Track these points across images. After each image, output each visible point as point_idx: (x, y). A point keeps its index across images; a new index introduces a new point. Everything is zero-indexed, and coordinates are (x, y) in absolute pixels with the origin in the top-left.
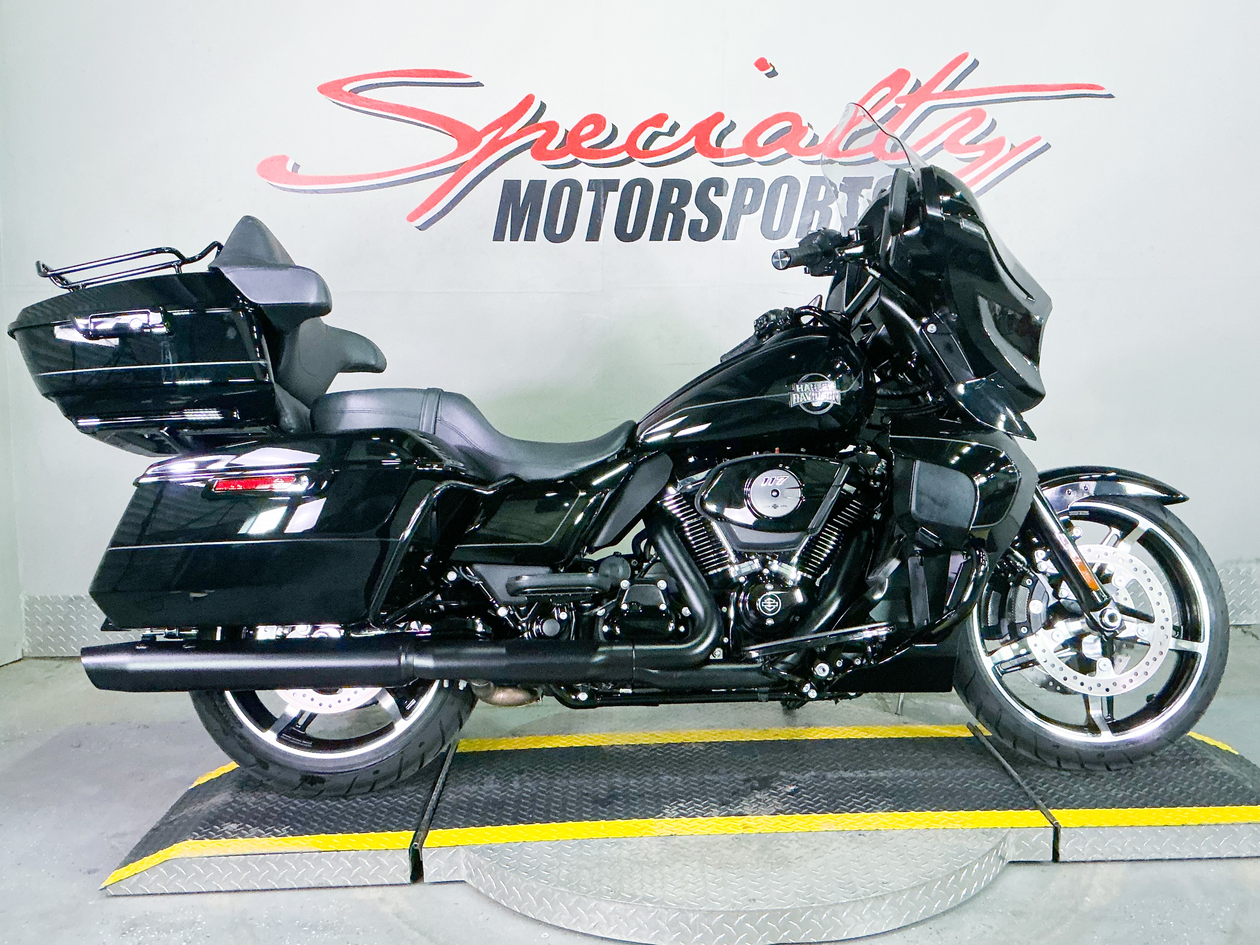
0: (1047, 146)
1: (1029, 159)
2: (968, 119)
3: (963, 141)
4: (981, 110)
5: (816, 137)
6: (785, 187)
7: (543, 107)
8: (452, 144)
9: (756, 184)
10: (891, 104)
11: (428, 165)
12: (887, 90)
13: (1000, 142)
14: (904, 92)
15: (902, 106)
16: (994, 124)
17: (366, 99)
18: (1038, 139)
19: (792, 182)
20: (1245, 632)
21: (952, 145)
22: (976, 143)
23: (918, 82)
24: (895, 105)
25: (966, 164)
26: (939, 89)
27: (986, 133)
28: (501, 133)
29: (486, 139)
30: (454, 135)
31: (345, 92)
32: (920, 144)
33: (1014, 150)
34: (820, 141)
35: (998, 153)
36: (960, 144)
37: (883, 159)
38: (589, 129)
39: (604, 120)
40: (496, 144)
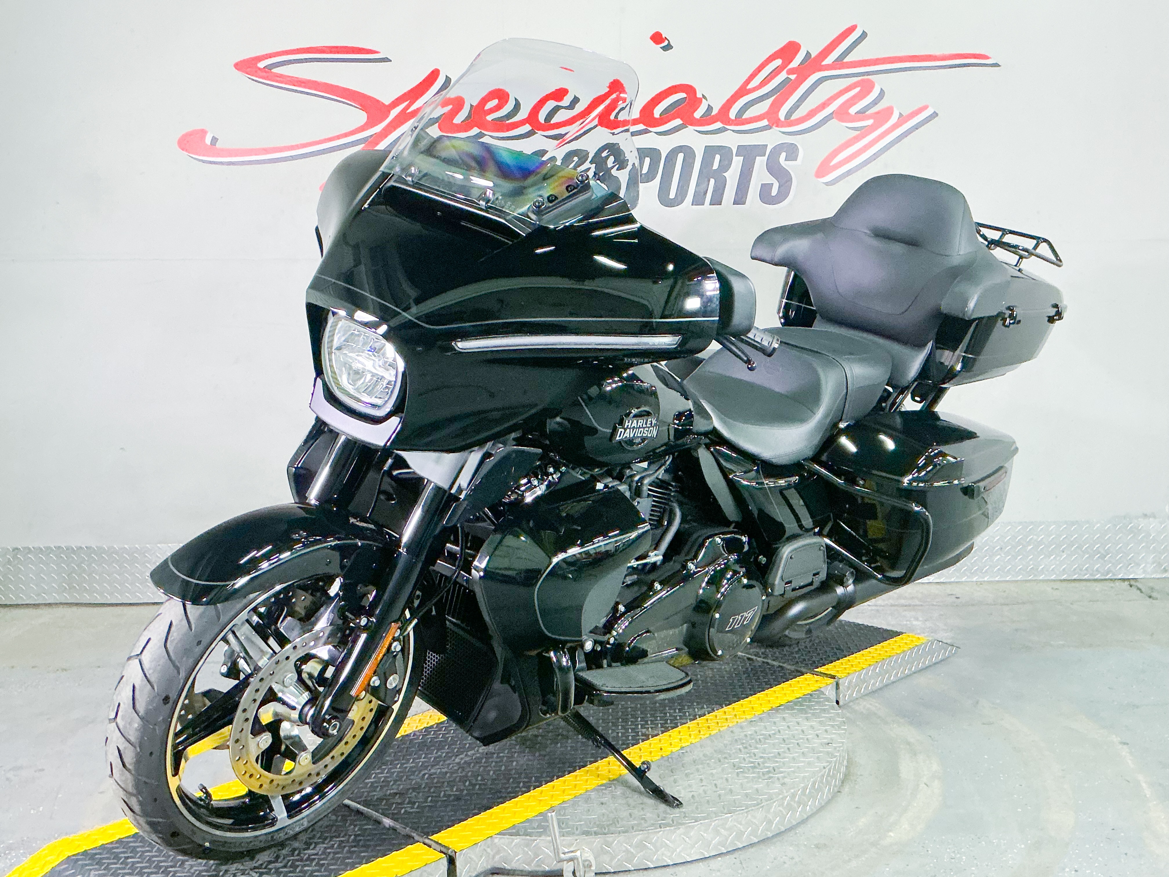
0: (935, 115)
1: (916, 127)
2: (858, 89)
3: (853, 110)
4: (869, 80)
5: (710, 108)
6: (681, 156)
7: (448, 80)
8: (362, 117)
9: (653, 154)
10: (783, 75)
11: (339, 138)
12: (778, 62)
13: (888, 112)
14: (795, 63)
15: (793, 77)
16: (882, 93)
17: (281, 76)
18: (925, 108)
19: (688, 151)
20: (1131, 586)
21: (842, 114)
22: (865, 112)
23: (808, 54)
24: (786, 76)
25: (856, 133)
26: (829, 60)
27: (875, 102)
28: (408, 107)
29: (394, 112)
30: (364, 108)
31: (260, 69)
32: (811, 114)
33: (903, 119)
34: (715, 112)
35: (886, 122)
36: (849, 113)
37: (777, 126)
38: (493, 102)
39: (507, 94)
40: (404, 117)
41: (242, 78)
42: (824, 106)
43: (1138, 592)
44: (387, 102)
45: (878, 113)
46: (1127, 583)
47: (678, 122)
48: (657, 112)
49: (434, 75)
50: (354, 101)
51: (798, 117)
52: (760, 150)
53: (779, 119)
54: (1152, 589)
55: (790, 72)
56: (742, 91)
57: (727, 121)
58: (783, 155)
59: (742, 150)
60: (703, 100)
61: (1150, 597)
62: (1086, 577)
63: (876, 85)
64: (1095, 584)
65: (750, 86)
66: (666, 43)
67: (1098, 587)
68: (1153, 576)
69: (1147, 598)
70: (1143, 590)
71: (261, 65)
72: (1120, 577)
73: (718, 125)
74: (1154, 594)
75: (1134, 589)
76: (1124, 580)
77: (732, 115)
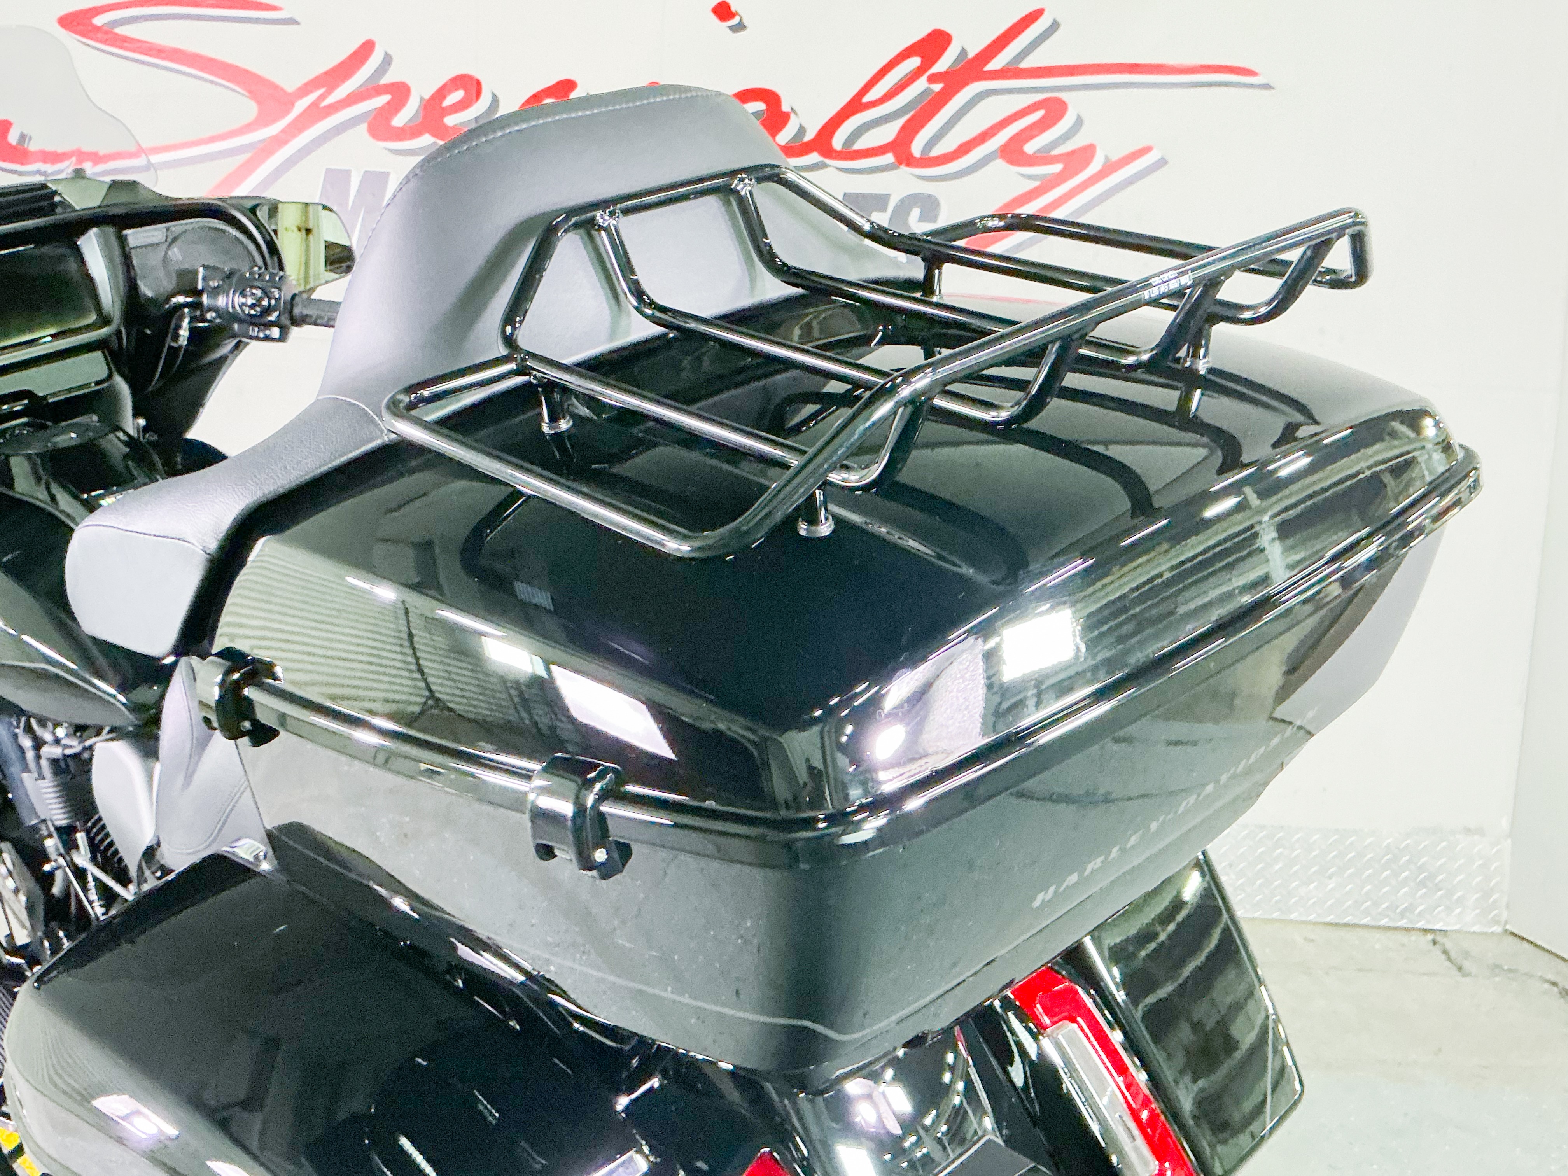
0: (1162, 162)
1: (1132, 180)
2: (1039, 114)
3: (1030, 148)
4: (1058, 100)
5: (802, 130)
7: (388, 60)
8: (249, 109)
10: (921, 84)
11: (212, 139)
12: (915, 62)
13: (1087, 153)
15: (937, 87)
16: (1079, 123)
17: (127, 40)
18: (1145, 151)
20: (1435, 943)
21: (1012, 151)
22: (1049, 152)
23: (963, 52)
24: (926, 86)
25: (1032, 184)
26: (995, 64)
27: (1066, 137)
28: (322, 97)
29: (302, 105)
30: (253, 95)
31: (96, 28)
32: (964, 149)
33: (1109, 168)
34: (809, 136)
35: (1081, 170)
36: (1025, 152)
37: (908, 165)
38: (456, 96)
39: (478, 83)
40: (316, 113)
42: (983, 138)
43: (1443, 957)
44: (290, 89)
45: (1069, 154)
46: (1430, 937)
49: (367, 48)
50: (235, 82)
51: (943, 152)
52: (879, 201)
53: (912, 155)
54: (1467, 954)
56: (855, 106)
57: (828, 152)
58: (915, 214)
59: (850, 201)
60: (792, 116)
61: (1460, 969)
62: (1365, 921)
63: (1070, 107)
64: (1377, 935)
65: (866, 99)
66: (735, 21)
67: (1378, 940)
68: (1476, 928)
69: (1455, 972)
70: (1453, 954)
71: (99, 21)
72: (1419, 925)
73: (814, 157)
74: (1467, 965)
75: (1437, 951)
76: (1426, 931)
77: (838, 142)
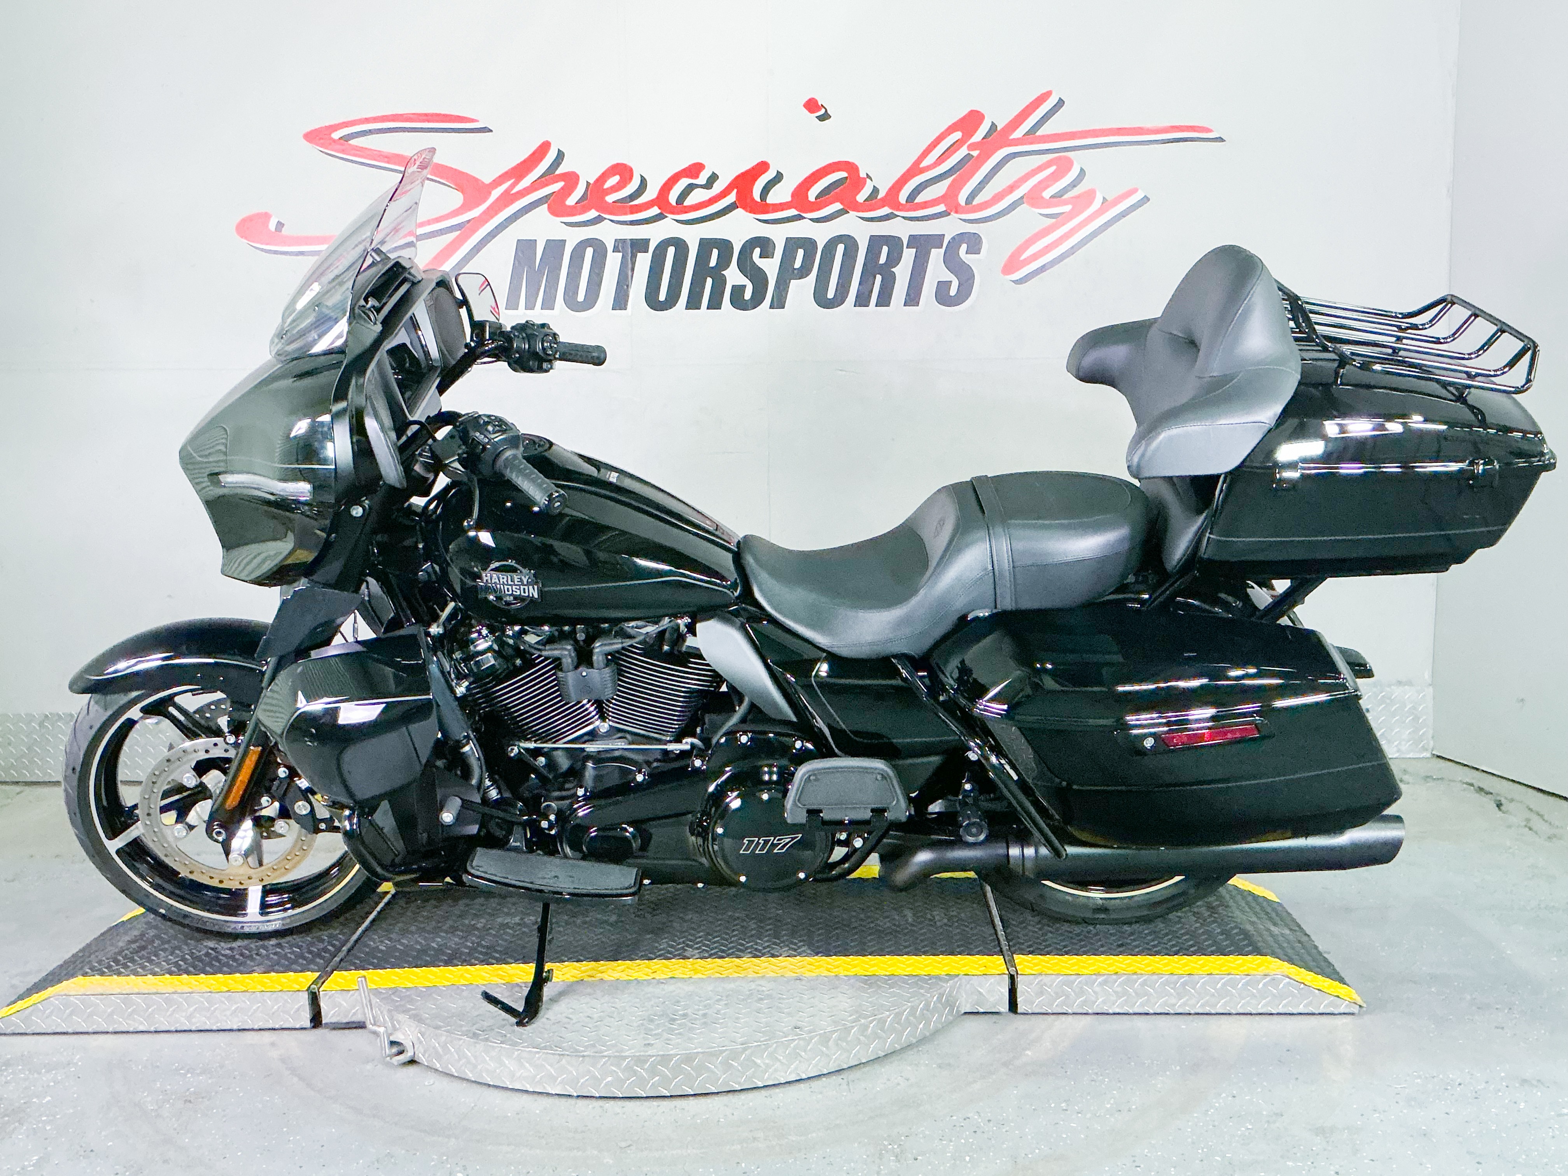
1: (1125, 213)
2: (1053, 169)
4: (1067, 158)
11: (430, 222)
14: (978, 137)
16: (1082, 173)
17: (360, 149)
18: (1134, 191)
19: (849, 242)
21: (1033, 198)
22: (1062, 196)
23: (993, 126)
24: (967, 152)
25: (1050, 221)
26: (1018, 133)
27: (1073, 185)
28: (513, 186)
29: (496, 193)
30: (459, 188)
31: (334, 141)
32: (998, 197)
33: (1106, 205)
34: (881, 194)
35: (1087, 208)
36: (1042, 197)
37: (956, 212)
38: (614, 180)
39: (631, 170)
40: (508, 198)
41: (312, 151)
42: (1011, 188)
44: (487, 180)
45: (1078, 197)
47: (837, 206)
48: (812, 195)
49: (545, 147)
50: (447, 179)
51: (982, 201)
52: (936, 240)
53: (959, 204)
55: (972, 147)
56: (913, 171)
57: (896, 206)
58: (964, 247)
59: (914, 240)
63: (1075, 163)
65: (924, 164)
68: (1412, 755)
71: (336, 135)
73: (886, 211)
77: (903, 197)
